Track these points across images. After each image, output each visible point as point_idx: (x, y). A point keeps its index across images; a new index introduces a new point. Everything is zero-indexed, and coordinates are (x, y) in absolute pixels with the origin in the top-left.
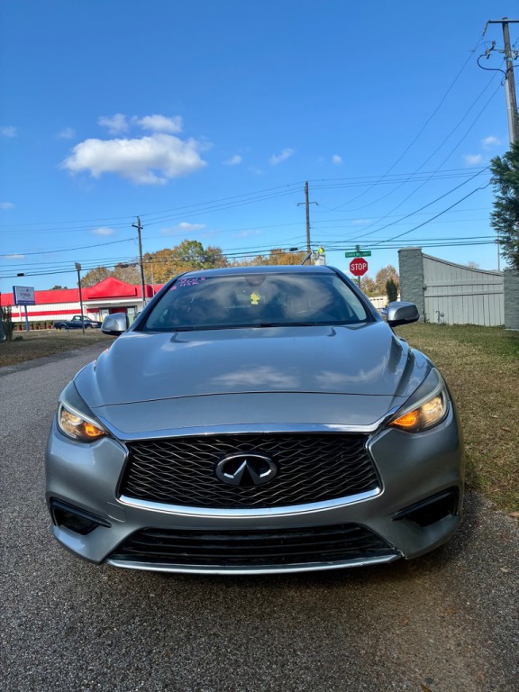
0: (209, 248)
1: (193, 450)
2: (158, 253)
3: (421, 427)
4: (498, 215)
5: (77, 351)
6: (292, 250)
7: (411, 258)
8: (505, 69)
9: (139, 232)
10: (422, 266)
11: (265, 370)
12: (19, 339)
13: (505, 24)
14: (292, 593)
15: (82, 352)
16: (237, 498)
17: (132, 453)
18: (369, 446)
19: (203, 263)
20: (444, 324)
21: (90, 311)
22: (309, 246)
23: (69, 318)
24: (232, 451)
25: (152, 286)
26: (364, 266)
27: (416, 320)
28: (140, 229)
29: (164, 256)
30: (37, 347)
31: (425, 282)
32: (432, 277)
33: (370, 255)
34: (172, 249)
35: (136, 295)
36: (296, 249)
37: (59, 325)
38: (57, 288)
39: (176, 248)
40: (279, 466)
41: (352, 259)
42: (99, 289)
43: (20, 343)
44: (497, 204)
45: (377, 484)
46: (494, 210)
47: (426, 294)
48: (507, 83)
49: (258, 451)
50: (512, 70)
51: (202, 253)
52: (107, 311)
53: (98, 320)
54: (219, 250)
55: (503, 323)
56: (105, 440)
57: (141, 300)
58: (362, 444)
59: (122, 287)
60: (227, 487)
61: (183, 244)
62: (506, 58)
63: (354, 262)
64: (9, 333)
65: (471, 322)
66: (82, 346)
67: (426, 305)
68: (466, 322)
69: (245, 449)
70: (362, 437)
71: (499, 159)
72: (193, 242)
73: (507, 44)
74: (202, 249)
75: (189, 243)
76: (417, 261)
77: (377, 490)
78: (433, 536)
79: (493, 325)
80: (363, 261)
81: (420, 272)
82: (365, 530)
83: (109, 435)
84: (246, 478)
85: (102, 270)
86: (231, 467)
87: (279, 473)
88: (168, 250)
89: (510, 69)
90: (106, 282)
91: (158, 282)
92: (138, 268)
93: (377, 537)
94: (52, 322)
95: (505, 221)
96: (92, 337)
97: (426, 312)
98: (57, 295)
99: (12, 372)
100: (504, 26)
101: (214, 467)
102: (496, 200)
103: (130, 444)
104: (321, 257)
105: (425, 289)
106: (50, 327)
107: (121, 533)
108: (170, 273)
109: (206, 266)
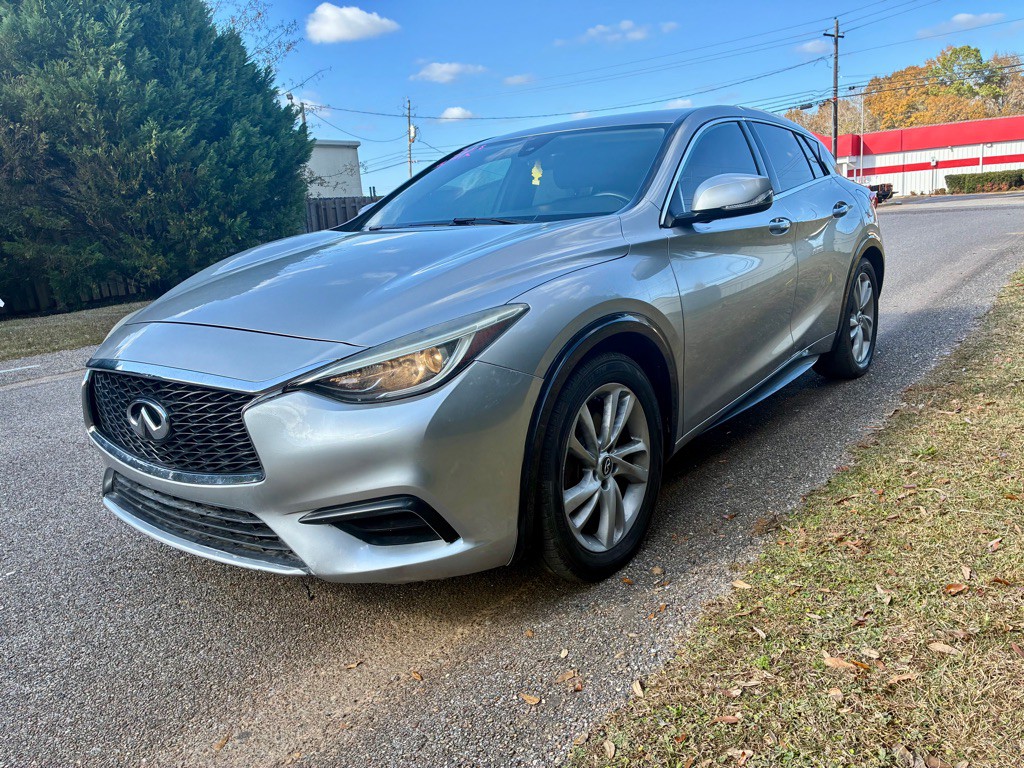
0: (995, 57)
9: (837, 43)
19: (980, 85)
24: (136, 394)
28: (837, 38)
29: (907, 77)
34: (923, 65)
39: (931, 63)
51: (979, 68)
61: (944, 54)
69: (145, 394)
72: (964, 49)
74: (980, 61)
75: (957, 52)
87: (171, 428)
88: (915, 68)
108: (912, 107)
109: (983, 91)
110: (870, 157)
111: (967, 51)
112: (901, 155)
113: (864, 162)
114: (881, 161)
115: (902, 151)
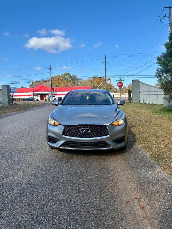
0: (73, 75)
1: (76, 127)
2: (56, 77)
3: (118, 125)
4: (157, 73)
5: (33, 108)
6: (100, 77)
7: (136, 83)
8: (169, 23)
9: (51, 70)
10: (139, 85)
11: (89, 114)
12: (15, 104)
13: (170, 8)
14: (93, 156)
15: (35, 109)
16: (83, 136)
17: (65, 127)
18: (107, 128)
19: (71, 80)
20: (145, 103)
21: (34, 95)
22: (105, 76)
23: (27, 97)
24: (82, 128)
25: (54, 87)
26: (122, 84)
27: (124, 104)
28: (51, 69)
29: (58, 77)
30: (21, 107)
31: (140, 90)
32: (142, 89)
34: (61, 75)
35: (49, 91)
36: (101, 77)
37: (24, 100)
38: (23, 87)
39: (62, 75)
40: (91, 130)
42: (37, 88)
43: (16, 105)
44: (157, 70)
45: (109, 134)
46: (156, 72)
47: (140, 94)
48: (169, 27)
49: (87, 128)
51: (70, 77)
52: (39, 95)
53: (37, 98)
54: (76, 76)
55: (163, 104)
56: (60, 125)
57: (51, 92)
58: (106, 127)
59: (44, 88)
60: (82, 134)
61: (64, 74)
62: (170, 19)
63: (119, 83)
64: (12, 102)
65: (153, 103)
66: (34, 107)
67: (140, 98)
68: (152, 103)
69: (85, 127)
70: (106, 126)
71: (159, 57)
72: (67, 73)
73: (170, 15)
74: (70, 76)
75: (66, 74)
76: (138, 84)
77: (109, 135)
78: (119, 145)
79: (160, 104)
80: (122, 83)
81: (139, 87)
82: (106, 143)
83: (61, 125)
84: (85, 132)
85: (37, 82)
86: (83, 130)
87: (91, 132)
88: (59, 76)
89: (171, 23)
90: (39, 86)
91: (55, 86)
92: (50, 82)
93: (108, 144)
94: (22, 99)
95: (159, 75)
96: (37, 104)
97: (140, 99)
98: (23, 90)
99: (16, 114)
100: (169, 9)
101: (80, 130)
102: (157, 69)
103: (65, 126)
104: (109, 80)
105: (140, 92)
106: (21, 100)
107: (62, 142)
108: (59, 83)
109: (71, 81)
110: (56, 92)
111: (68, 73)
112: (61, 92)
113: (55, 93)
114: (58, 93)
115: (61, 91)
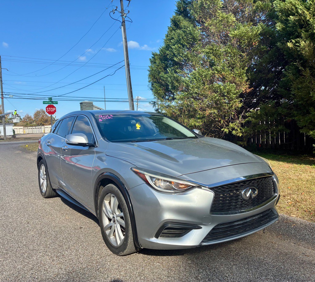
8: (121, 21)
22: (2, 95)
33: (57, 104)
41: (47, 105)
48: (122, 28)
50: (125, 22)
62: (122, 16)
63: (48, 107)
73: (122, 9)
80: (53, 107)
89: (124, 22)
